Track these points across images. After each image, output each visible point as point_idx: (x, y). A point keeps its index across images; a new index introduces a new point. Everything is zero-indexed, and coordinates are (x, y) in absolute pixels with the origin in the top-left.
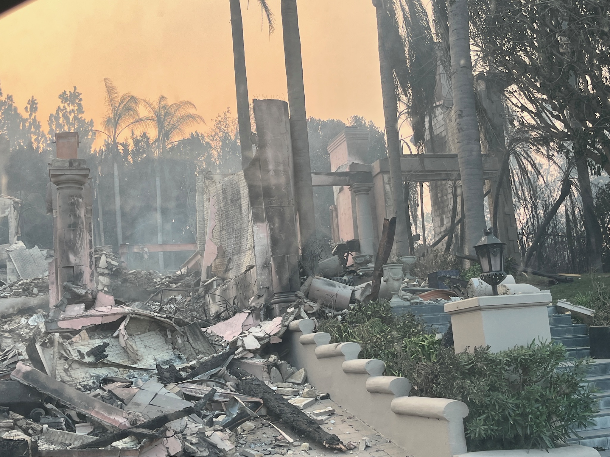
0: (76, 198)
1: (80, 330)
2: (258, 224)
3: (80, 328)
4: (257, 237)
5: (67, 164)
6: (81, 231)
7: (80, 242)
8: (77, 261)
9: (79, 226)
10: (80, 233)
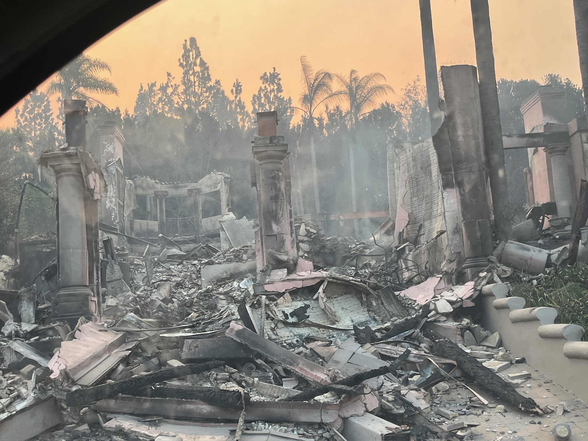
0: (276, 172)
1: (284, 293)
2: (448, 190)
3: (284, 291)
4: (447, 203)
5: (268, 141)
6: (282, 202)
7: (281, 213)
8: (279, 230)
9: (280, 198)
10: (281, 204)
